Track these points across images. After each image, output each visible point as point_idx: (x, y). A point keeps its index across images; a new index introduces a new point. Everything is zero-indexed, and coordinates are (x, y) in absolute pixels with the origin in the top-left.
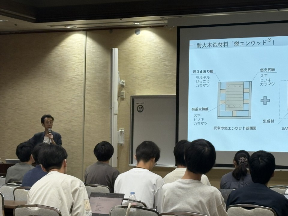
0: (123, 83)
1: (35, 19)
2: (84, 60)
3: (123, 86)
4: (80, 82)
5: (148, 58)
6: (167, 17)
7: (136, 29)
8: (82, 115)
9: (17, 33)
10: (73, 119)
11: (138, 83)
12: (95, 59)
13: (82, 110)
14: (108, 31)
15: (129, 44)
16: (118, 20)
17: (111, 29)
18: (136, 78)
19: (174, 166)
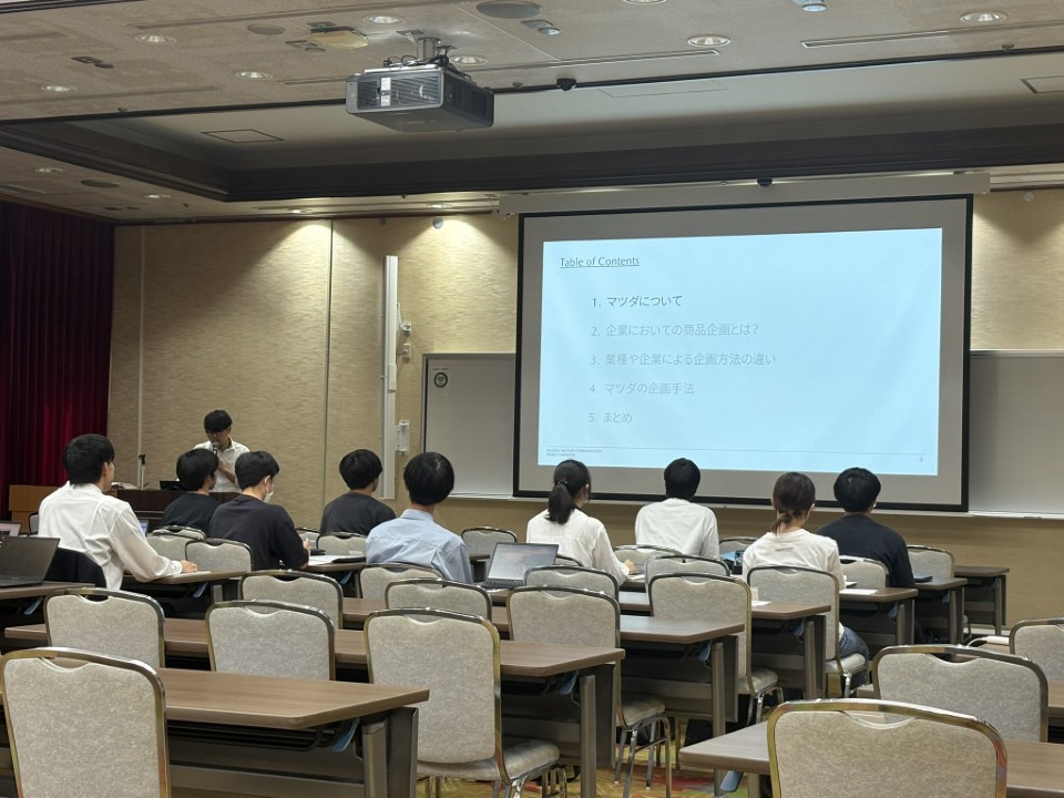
0: (408, 327)
1: (226, 193)
2: (327, 279)
3: (407, 333)
4: (317, 324)
5: (458, 276)
6: (498, 194)
7: (436, 216)
8: (322, 394)
9: (188, 222)
10: (304, 401)
11: (439, 328)
12: (349, 278)
13: (323, 382)
14: (379, 219)
15: (421, 248)
16: (398, 198)
17: (383, 216)
18: (433, 317)
19: (510, 497)
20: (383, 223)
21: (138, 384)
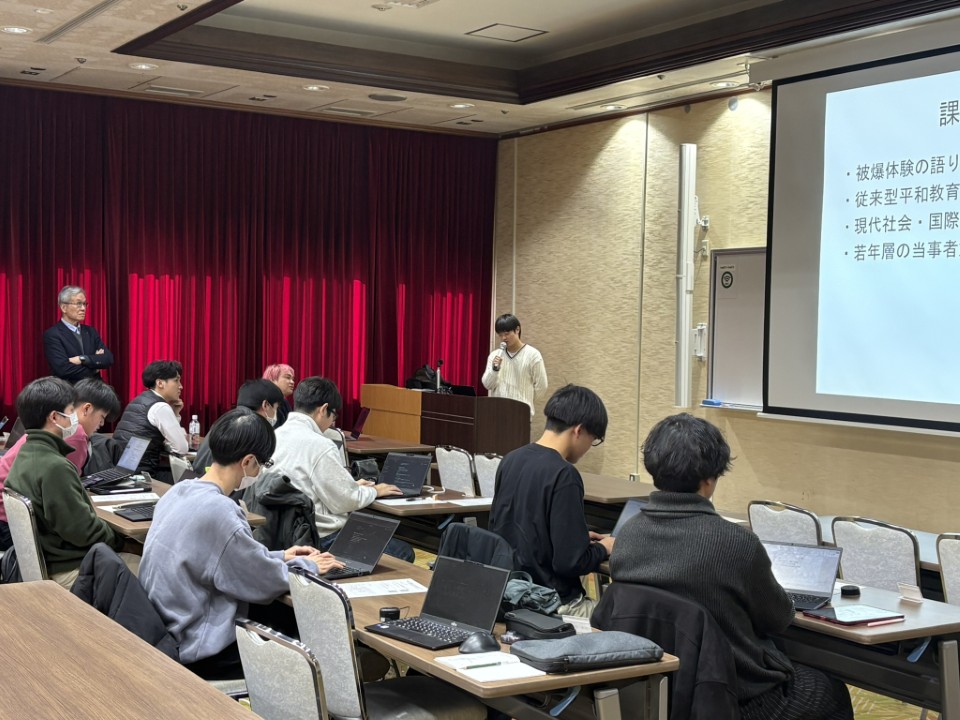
0: (705, 222)
2: (643, 177)
3: (705, 229)
4: (635, 223)
5: (750, 162)
7: (728, 96)
8: (637, 295)
10: (625, 303)
11: (733, 221)
13: (638, 283)
14: (682, 108)
15: (719, 134)
17: (686, 103)
18: (727, 210)
19: (761, 415)
20: (687, 111)
21: (512, 290)
